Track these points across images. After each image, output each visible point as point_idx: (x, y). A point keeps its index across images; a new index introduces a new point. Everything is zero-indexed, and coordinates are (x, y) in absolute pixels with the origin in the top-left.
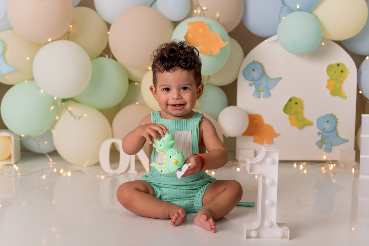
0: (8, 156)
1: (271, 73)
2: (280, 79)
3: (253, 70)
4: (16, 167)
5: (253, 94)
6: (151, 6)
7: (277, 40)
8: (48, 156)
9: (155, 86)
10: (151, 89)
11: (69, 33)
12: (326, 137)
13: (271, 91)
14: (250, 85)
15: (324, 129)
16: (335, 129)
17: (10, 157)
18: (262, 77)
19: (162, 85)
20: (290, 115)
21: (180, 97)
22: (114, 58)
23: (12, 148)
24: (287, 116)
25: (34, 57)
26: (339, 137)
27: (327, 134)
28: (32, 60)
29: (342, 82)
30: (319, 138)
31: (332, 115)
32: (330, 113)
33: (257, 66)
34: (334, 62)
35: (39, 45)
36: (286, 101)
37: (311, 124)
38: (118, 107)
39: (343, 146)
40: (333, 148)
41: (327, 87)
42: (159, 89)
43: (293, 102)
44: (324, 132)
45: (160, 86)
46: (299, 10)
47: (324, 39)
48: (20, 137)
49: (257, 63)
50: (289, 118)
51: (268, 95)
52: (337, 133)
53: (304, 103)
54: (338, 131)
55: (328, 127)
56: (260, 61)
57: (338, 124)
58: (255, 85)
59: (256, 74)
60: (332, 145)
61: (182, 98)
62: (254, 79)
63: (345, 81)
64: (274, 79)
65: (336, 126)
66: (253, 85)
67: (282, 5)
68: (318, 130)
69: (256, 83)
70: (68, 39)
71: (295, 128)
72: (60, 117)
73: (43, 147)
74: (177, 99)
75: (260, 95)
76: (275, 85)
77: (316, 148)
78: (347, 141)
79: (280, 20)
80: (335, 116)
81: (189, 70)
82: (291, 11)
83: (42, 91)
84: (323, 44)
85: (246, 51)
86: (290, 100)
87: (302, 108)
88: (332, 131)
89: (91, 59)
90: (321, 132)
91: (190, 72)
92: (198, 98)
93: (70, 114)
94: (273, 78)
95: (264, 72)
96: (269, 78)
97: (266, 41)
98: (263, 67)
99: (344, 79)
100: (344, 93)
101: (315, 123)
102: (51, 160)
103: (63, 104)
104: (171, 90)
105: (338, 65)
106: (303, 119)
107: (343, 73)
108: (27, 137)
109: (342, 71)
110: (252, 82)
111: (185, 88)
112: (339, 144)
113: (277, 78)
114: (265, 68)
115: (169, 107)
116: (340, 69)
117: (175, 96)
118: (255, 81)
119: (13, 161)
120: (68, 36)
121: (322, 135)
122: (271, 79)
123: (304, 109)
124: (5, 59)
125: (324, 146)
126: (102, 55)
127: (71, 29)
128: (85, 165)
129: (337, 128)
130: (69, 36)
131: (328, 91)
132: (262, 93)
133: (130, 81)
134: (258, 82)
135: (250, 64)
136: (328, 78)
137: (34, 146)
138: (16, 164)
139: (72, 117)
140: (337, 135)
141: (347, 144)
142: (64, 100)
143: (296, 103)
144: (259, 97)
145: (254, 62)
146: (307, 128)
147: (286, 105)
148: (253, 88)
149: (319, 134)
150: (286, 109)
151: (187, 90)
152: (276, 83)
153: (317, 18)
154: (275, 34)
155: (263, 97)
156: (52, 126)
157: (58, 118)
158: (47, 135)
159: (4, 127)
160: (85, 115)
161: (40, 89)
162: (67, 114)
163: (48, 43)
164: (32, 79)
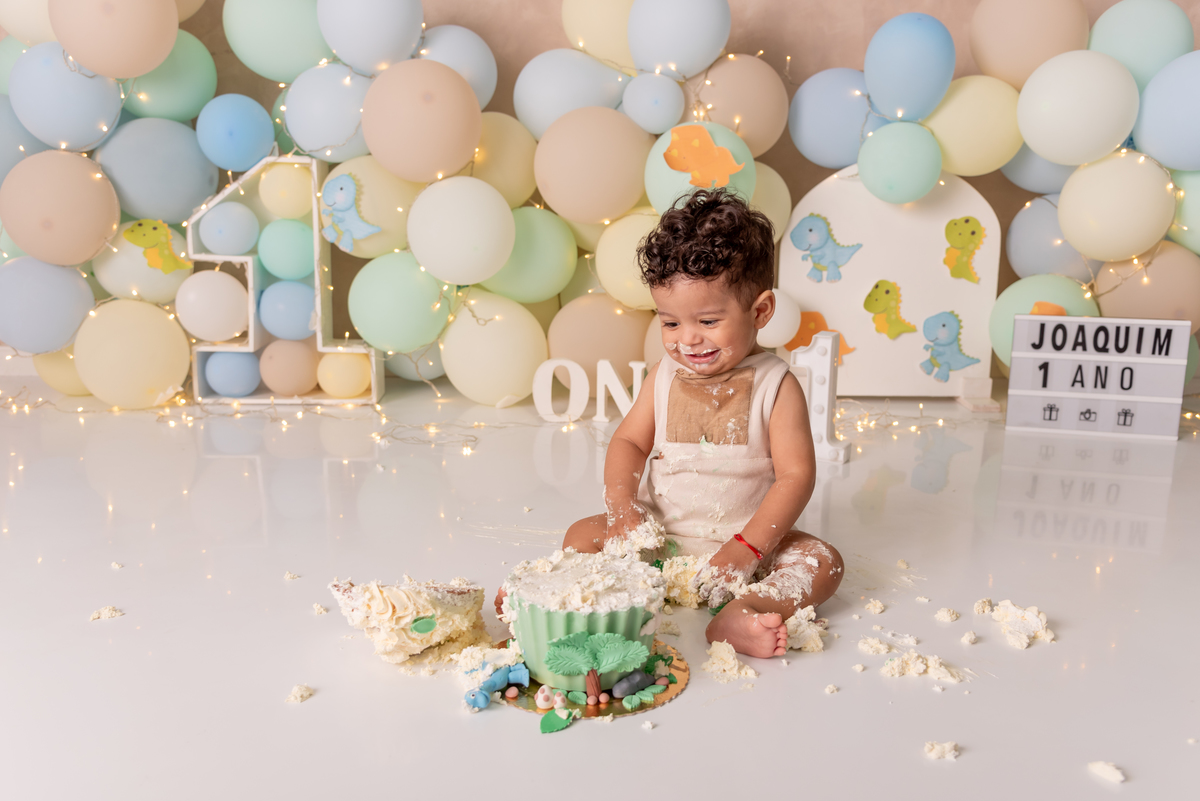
0: (365, 387)
1: (842, 236)
2: (860, 246)
3: (811, 230)
4: (378, 407)
5: (808, 275)
6: (616, 108)
7: (857, 175)
8: (434, 387)
11: (473, 162)
12: (940, 354)
13: (842, 270)
14: (804, 258)
15: (937, 339)
16: (956, 339)
17: (368, 390)
18: (826, 242)
20: (876, 314)
22: (547, 207)
23: (372, 375)
24: (871, 315)
25: (410, 206)
26: (964, 354)
27: (941, 349)
28: (407, 212)
29: (972, 253)
30: (927, 355)
31: (952, 313)
32: (948, 310)
33: (819, 221)
34: (959, 214)
35: (418, 185)
36: (869, 288)
37: (913, 330)
38: (559, 301)
39: (970, 371)
40: (952, 374)
41: (946, 262)
43: (882, 290)
44: (936, 344)
46: (902, 120)
47: (944, 175)
48: (385, 355)
49: (818, 216)
50: (874, 319)
51: (836, 277)
52: (959, 346)
53: (902, 292)
54: (961, 342)
55: (943, 335)
56: (824, 215)
57: (962, 331)
58: (812, 257)
59: (814, 239)
60: (950, 370)
62: (812, 247)
63: (977, 251)
64: (848, 247)
65: (959, 334)
66: (809, 259)
67: (869, 109)
68: (926, 342)
69: (814, 254)
70: (471, 175)
71: (884, 337)
72: (455, 317)
73: (425, 370)
75: (822, 276)
76: (849, 258)
77: (921, 373)
78: (978, 361)
79: (863, 138)
80: (957, 316)
82: (885, 121)
83: (423, 269)
84: (942, 183)
85: (796, 196)
86: (877, 286)
87: (898, 301)
88: (950, 344)
89: (513, 209)
90: (931, 344)
93: (470, 314)
94: (846, 245)
95: (829, 235)
96: (838, 244)
97: (835, 176)
98: (828, 224)
99: (977, 247)
100: (976, 274)
101: (920, 328)
102: (439, 395)
103: (460, 294)
105: (967, 221)
106: (899, 321)
107: (975, 236)
108: (397, 354)
109: (973, 233)
110: (808, 252)
112: (964, 367)
113: (853, 246)
114: (832, 226)
116: (970, 227)
118: (812, 251)
119: (374, 398)
120: (470, 169)
121: (933, 350)
122: (843, 246)
123: (901, 301)
124: (359, 212)
125: (936, 370)
126: (528, 204)
127: (476, 155)
128: (499, 404)
129: (960, 337)
130: (472, 168)
131: (947, 270)
132: (825, 274)
133: (581, 252)
134: (819, 253)
135: (804, 219)
136: (948, 245)
137: (410, 371)
138: (378, 403)
139: (474, 319)
140: (960, 350)
141: (977, 366)
142: (459, 287)
143: (887, 292)
144: (820, 281)
145: (812, 215)
146: (905, 337)
147: (870, 295)
148: (809, 264)
149: (926, 348)
150: (870, 302)
152: (852, 254)
153: (933, 133)
154: (855, 162)
155: (827, 279)
156: (441, 335)
157: (451, 318)
158: (432, 350)
159: (355, 336)
160: (497, 317)
161: (419, 265)
162: (465, 314)
163: (436, 180)
164: (406, 248)
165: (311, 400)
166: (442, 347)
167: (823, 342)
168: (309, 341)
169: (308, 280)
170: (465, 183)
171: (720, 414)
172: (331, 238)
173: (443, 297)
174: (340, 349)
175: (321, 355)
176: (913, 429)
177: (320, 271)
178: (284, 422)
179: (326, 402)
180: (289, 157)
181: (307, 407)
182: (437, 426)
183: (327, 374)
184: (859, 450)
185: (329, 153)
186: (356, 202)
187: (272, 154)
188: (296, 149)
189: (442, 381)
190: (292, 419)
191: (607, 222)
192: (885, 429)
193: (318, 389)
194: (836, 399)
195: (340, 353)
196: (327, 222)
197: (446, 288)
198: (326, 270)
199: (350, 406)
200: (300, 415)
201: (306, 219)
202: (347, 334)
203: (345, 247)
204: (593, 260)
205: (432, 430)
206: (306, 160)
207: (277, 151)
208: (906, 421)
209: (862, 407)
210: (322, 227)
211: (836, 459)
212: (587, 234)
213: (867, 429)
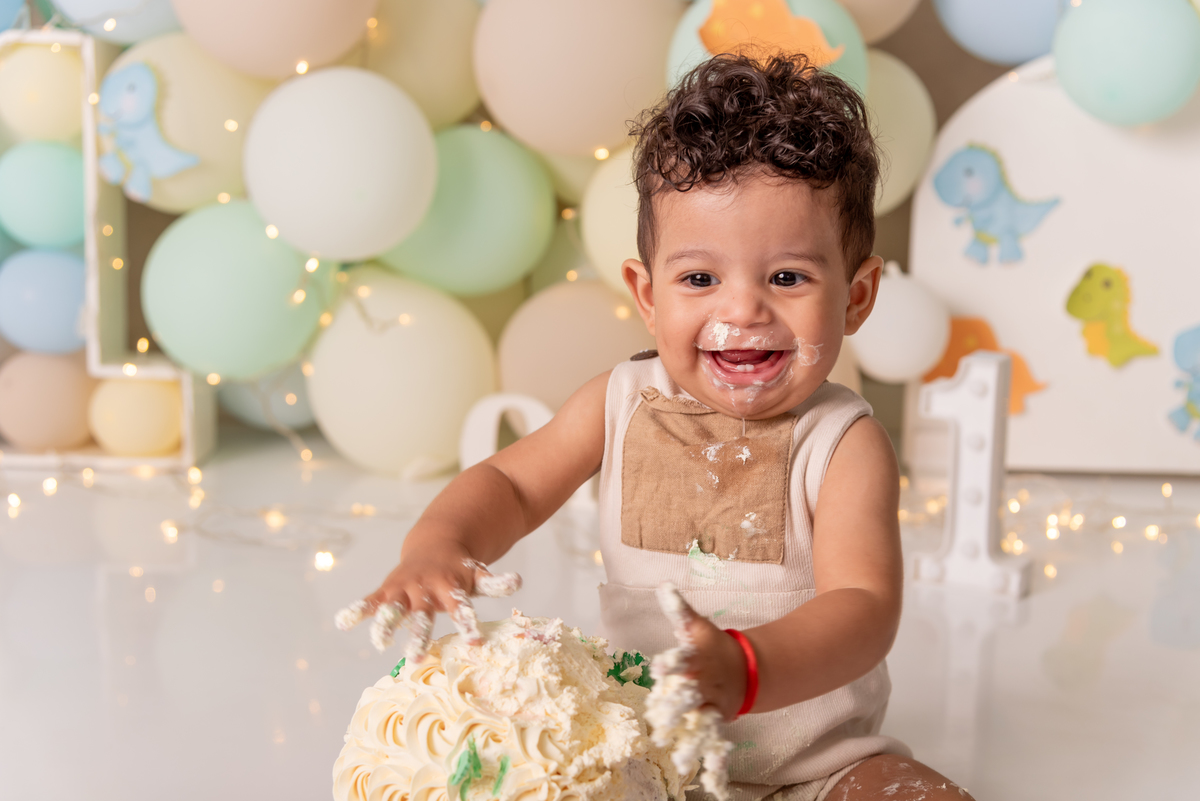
0: (172, 439)
1: (1026, 182)
2: (1054, 203)
3: (969, 173)
4: (196, 475)
7: (1052, 74)
8: (296, 441)
9: (647, 263)
10: (630, 275)
11: (364, 45)
13: (1029, 244)
14: (958, 222)
17: (178, 447)
18: (995, 195)
19: (681, 256)
20: (1087, 322)
21: (764, 318)
22: (500, 127)
23: (187, 419)
24: (1078, 325)
25: (250, 120)
28: (244, 131)
30: (1178, 399)
33: (984, 158)
35: (267, 81)
36: (1071, 277)
37: (1150, 351)
42: (664, 274)
43: (1097, 282)
44: (1195, 377)
45: (670, 260)
49: (982, 149)
50: (1084, 332)
51: (1014, 256)
56: (993, 145)
58: (972, 220)
59: (975, 187)
61: (773, 320)
62: (972, 202)
64: (1036, 203)
66: (967, 223)
68: (1177, 374)
69: (975, 214)
70: (362, 66)
71: (1102, 363)
72: (333, 317)
73: (282, 409)
74: (751, 326)
75: (989, 254)
76: (1037, 224)
77: (1167, 429)
79: (1063, 8)
81: (817, 183)
83: (272, 232)
85: (945, 109)
86: (1088, 275)
87: (1126, 299)
89: (435, 131)
90: (1188, 377)
91: (820, 192)
92: (853, 326)
95: (1002, 182)
96: (1018, 198)
97: (1012, 76)
98: (1001, 163)
101: (1166, 346)
102: (306, 456)
103: (342, 277)
104: (724, 282)
106: (1128, 336)
108: (228, 381)
110: (965, 211)
111: (789, 278)
113: (1045, 202)
114: (1008, 166)
115: (705, 364)
117: (741, 311)
118: (971, 209)
119: (188, 456)
120: (361, 56)
121: (1191, 389)
122: (1027, 202)
123: (1130, 301)
124: (161, 130)
125: (1196, 425)
127: (372, 33)
128: (408, 473)
130: (365, 54)
132: (994, 249)
133: (560, 206)
134: (983, 212)
135: (957, 153)
138: (200, 464)
142: (346, 266)
144: (985, 262)
145: (971, 147)
146: (1140, 367)
147: (1076, 290)
148: (966, 234)
149: (1179, 384)
150: (1076, 303)
151: (801, 287)
152: (1043, 216)
154: (1048, 49)
155: (998, 260)
156: (307, 350)
157: (325, 319)
158: (291, 375)
159: (155, 349)
160: (405, 319)
161: (263, 224)
162: (349, 312)
163: (293, 76)
164: (242, 194)
165: (77, 459)
166: (309, 369)
167: (980, 370)
168: (77, 356)
169: (77, 249)
170: (352, 82)
171: (727, 502)
172: (113, 174)
173: (308, 281)
174: (130, 369)
175: (95, 383)
176: (1152, 531)
177: (97, 233)
178: (14, 500)
179: (105, 462)
180: (47, 35)
181: (68, 474)
182: (285, 512)
183: (108, 414)
184: (1050, 571)
185: (110, 25)
186: (157, 111)
187: (18, 26)
188: (55, 19)
189: (311, 432)
190: (30, 492)
191: (602, 153)
192: (1099, 530)
193: (91, 443)
194: (1005, 475)
195: (127, 380)
196: (109, 145)
197: (312, 265)
198: (108, 230)
199: (146, 471)
200: (50, 485)
201: (76, 143)
202: (143, 345)
203: (138, 192)
204: (577, 223)
205: (275, 520)
206: (72, 38)
207: (27, 22)
208: (1138, 519)
209: (1059, 491)
210: (100, 153)
211: (1003, 590)
212: (570, 172)
213: (1065, 531)
